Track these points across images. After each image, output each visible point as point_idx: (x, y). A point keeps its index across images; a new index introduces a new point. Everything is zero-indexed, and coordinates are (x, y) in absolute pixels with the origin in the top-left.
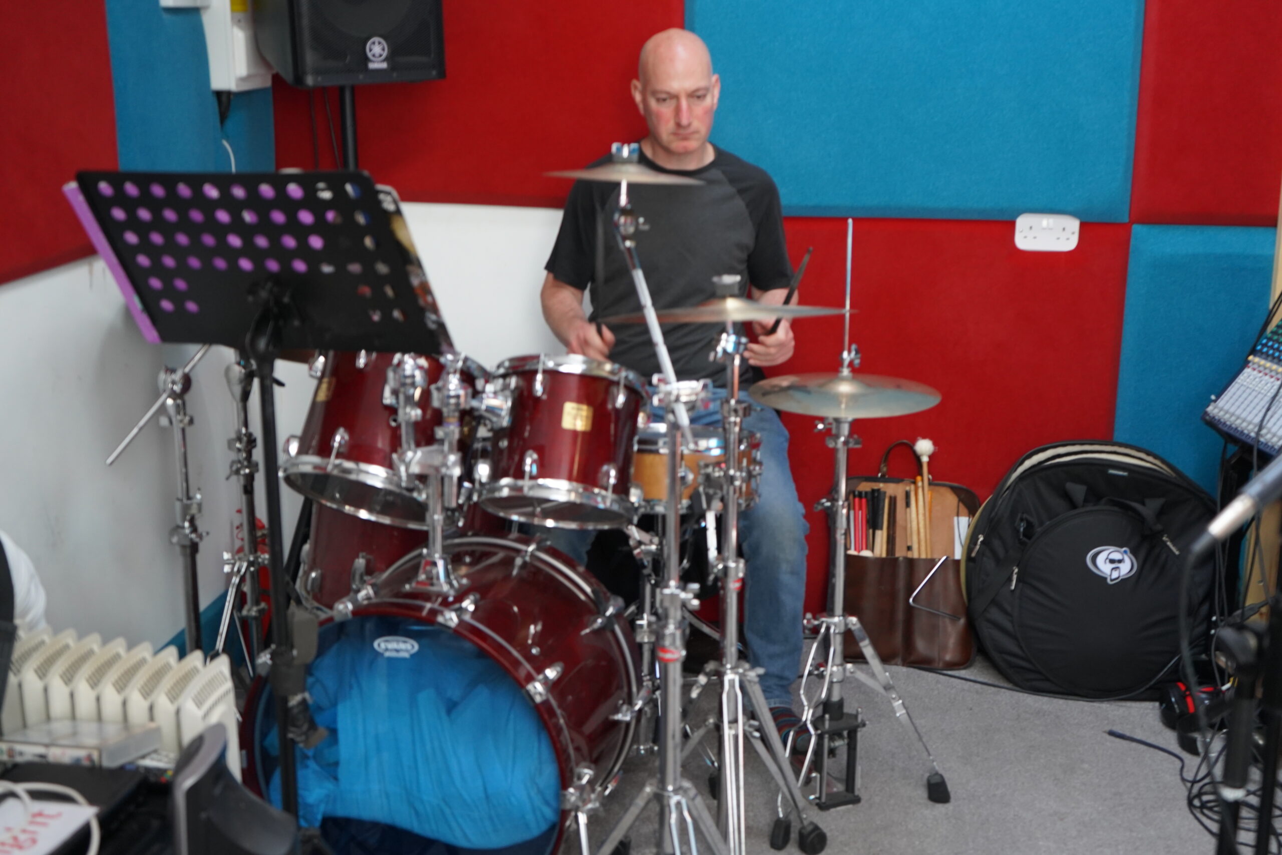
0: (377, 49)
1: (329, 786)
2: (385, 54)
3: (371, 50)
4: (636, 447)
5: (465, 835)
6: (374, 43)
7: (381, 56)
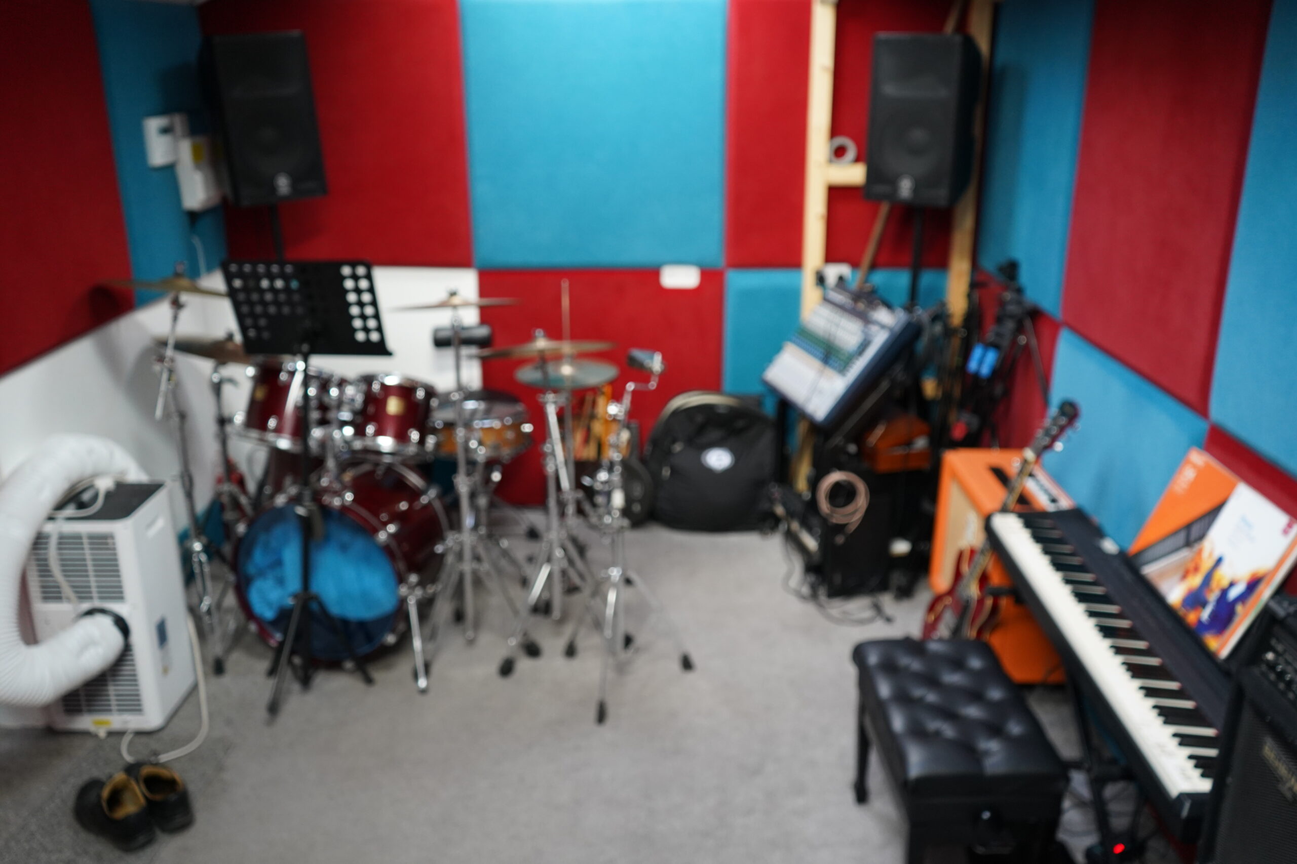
1: (280, 591)
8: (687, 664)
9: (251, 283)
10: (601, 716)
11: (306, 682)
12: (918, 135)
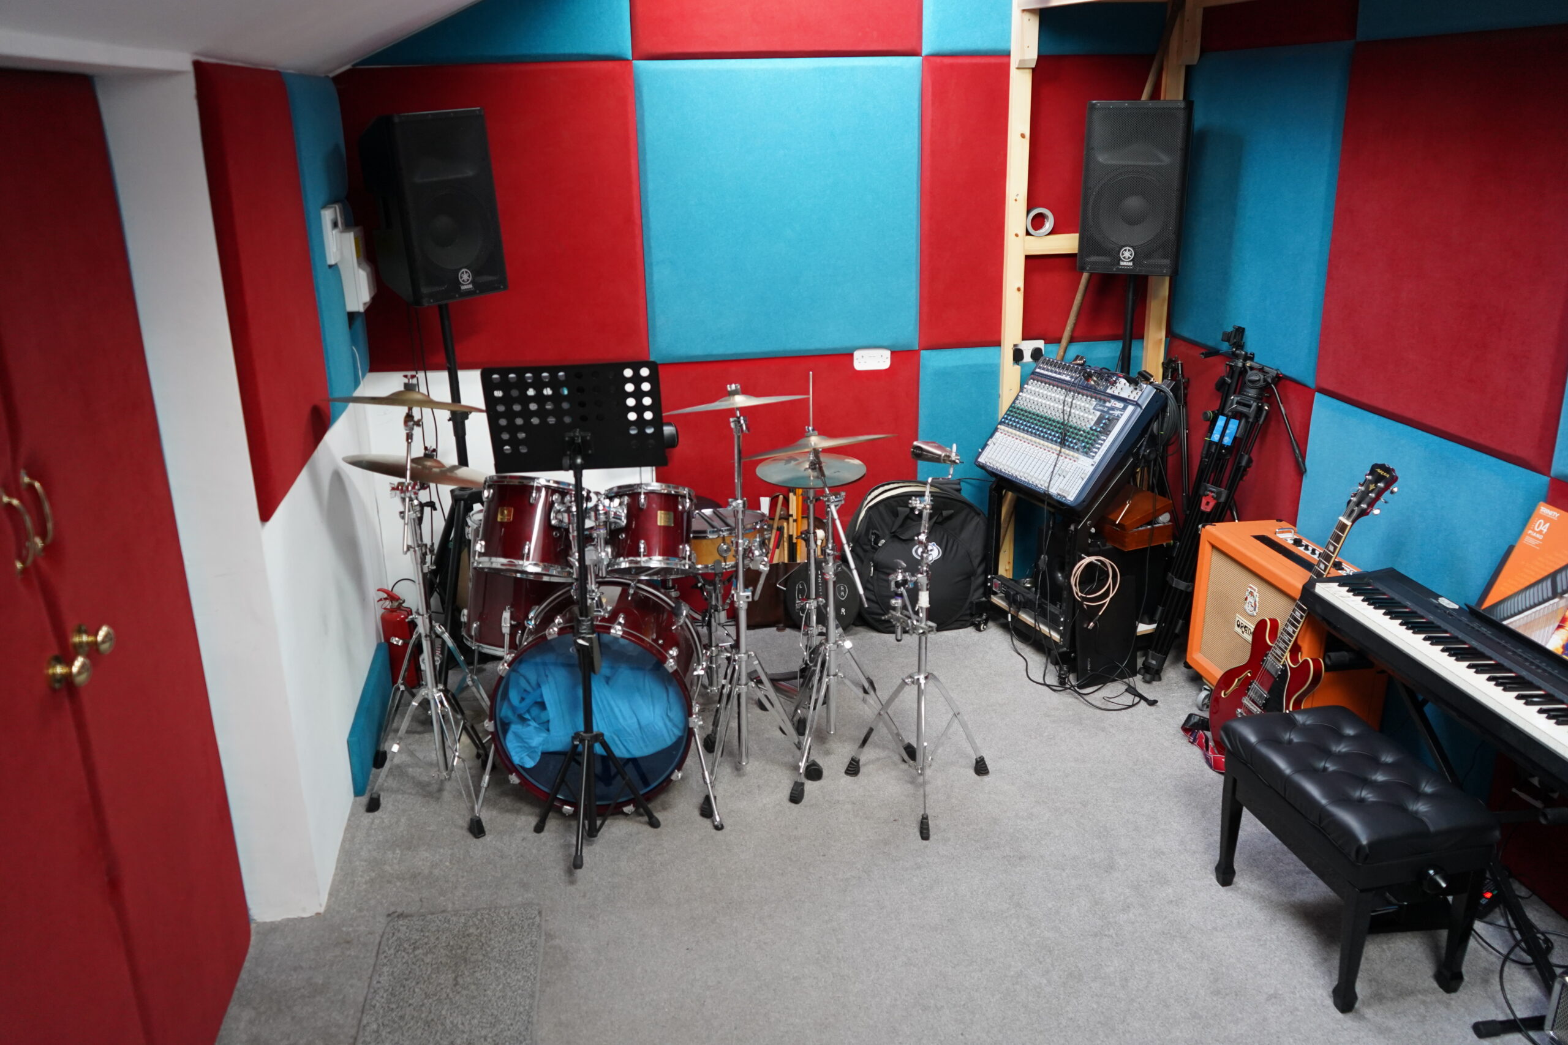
0: (465, 277)
1: (544, 735)
2: (470, 279)
3: (461, 278)
4: (691, 535)
5: (628, 750)
6: (463, 273)
7: (468, 280)
8: (981, 768)
9: (515, 393)
10: (925, 832)
11: (592, 832)
12: (1134, 203)
